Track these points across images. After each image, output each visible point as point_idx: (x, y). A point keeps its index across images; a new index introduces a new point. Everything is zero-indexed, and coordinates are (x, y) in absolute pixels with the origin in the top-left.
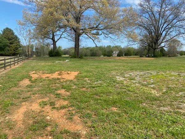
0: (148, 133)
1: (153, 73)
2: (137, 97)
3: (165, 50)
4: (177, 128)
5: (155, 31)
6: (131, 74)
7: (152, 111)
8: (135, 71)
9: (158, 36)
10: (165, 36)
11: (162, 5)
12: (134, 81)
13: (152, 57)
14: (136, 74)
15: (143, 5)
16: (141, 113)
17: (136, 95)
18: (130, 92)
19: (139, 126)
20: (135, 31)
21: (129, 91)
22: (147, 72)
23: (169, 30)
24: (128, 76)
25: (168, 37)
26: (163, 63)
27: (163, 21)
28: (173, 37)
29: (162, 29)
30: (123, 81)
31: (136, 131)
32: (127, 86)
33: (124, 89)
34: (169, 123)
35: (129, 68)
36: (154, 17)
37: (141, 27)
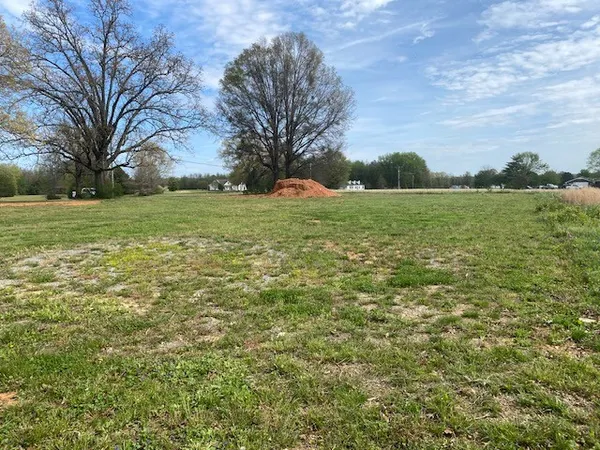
0: (145, 430)
1: (110, 248)
2: (80, 331)
3: (127, 176)
4: (213, 386)
5: (92, 115)
6: (34, 260)
7: (138, 363)
8: (47, 248)
9: (105, 131)
10: (126, 131)
11: (106, 38)
12: (56, 284)
13: (93, 197)
14: (54, 259)
15: (43, 23)
16: (109, 381)
17: (74, 327)
18: (48, 325)
19: (112, 422)
20: (24, 109)
21: (45, 320)
22: (90, 246)
23: (134, 116)
24: (25, 268)
25: (133, 138)
26: (132, 214)
27: (116, 88)
28: (148, 138)
29: (113, 111)
30: (11, 292)
31: (105, 438)
32: (30, 305)
33: (21, 318)
34: (192, 381)
35: (19, 241)
36: (87, 69)
37: (42, 97)
